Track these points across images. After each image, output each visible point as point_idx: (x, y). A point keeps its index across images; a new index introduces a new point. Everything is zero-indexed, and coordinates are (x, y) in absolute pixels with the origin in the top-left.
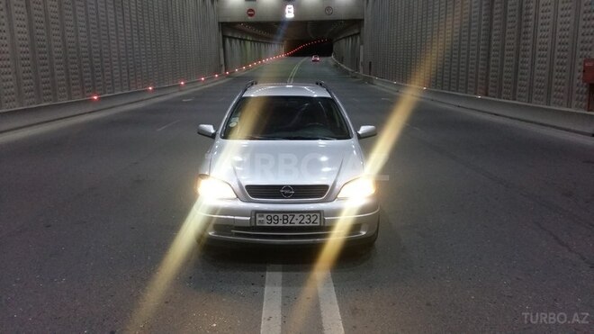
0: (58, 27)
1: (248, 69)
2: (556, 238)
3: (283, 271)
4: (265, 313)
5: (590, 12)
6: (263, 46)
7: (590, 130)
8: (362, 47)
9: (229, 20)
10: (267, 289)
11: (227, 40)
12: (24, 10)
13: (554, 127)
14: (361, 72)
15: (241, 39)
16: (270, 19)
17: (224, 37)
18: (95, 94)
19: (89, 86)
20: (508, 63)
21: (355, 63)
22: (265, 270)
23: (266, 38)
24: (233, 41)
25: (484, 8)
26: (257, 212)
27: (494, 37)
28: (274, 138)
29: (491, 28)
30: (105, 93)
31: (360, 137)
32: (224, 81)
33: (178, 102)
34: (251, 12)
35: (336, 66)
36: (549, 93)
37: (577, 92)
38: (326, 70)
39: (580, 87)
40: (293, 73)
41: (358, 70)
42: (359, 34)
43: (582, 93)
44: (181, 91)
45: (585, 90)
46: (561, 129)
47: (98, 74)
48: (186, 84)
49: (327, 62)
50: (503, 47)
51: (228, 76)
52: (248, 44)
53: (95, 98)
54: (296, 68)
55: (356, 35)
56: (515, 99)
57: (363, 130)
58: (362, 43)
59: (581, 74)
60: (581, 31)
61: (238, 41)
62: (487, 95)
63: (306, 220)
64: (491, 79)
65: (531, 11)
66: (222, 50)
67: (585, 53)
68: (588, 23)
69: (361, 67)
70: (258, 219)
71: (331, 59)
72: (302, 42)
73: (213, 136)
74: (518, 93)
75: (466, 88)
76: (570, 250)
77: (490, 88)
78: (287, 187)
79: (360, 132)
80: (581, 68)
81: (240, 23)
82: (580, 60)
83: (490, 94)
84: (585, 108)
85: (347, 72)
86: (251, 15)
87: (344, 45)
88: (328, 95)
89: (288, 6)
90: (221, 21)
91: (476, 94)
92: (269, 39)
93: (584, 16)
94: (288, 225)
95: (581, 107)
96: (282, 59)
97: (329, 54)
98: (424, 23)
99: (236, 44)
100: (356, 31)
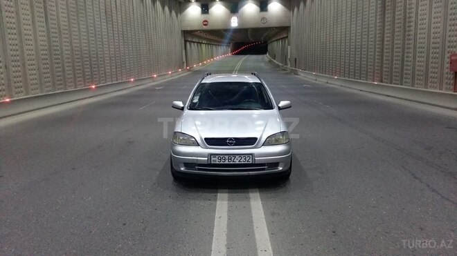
0: (67, 36)
1: (203, 65)
2: (413, 175)
3: (229, 193)
4: (217, 215)
5: (454, 20)
6: (214, 47)
7: (454, 106)
8: (289, 47)
9: (189, 29)
10: (218, 203)
11: (188, 44)
12: (44, 24)
13: (429, 104)
14: (289, 66)
15: (198, 43)
16: (220, 27)
17: (186, 41)
18: (93, 84)
19: (89, 79)
20: (397, 58)
21: (284, 59)
22: (217, 192)
23: (217, 41)
24: (192, 44)
25: (378, 17)
26: (211, 155)
27: (386, 39)
28: (222, 109)
29: (384, 32)
30: (100, 83)
31: (280, 109)
32: (185, 74)
33: (152, 89)
34: (205, 22)
35: (270, 61)
36: (427, 79)
37: (447, 78)
38: (262, 64)
39: (448, 75)
40: (238, 67)
41: (286, 64)
42: (287, 37)
43: (450, 79)
44: (154, 81)
45: (452, 77)
46: (435, 105)
47: (95, 70)
48: (158, 76)
49: (263, 59)
50: (393, 46)
51: (189, 70)
52: (203, 46)
53: (93, 87)
54: (239, 64)
55: (284, 38)
56: (402, 85)
57: (282, 104)
58: (289, 44)
59: (448, 65)
60: (448, 33)
61: (196, 44)
62: (382, 82)
63: (243, 159)
64: (384, 69)
65: (412, 19)
66: (184, 51)
67: (451, 49)
68: (453, 28)
69: (288, 62)
70: (213, 159)
71: (267, 57)
72: (244, 44)
73: (182, 109)
74: (404, 80)
75: (367, 77)
76: (421, 182)
77: (384, 77)
78: (231, 139)
79: (280, 105)
80: (448, 60)
81: (197, 31)
82: (448, 55)
83: (384, 80)
84: (452, 90)
85: (278, 66)
86: (205, 25)
87: (275, 46)
88: (259, 81)
89: (233, 18)
90: (183, 29)
91: (374, 81)
92: (220, 42)
93: (450, 23)
94: (232, 163)
95: (449, 89)
96: (229, 57)
97: (264, 52)
98: (335, 29)
99: (194, 46)
100: (285, 36)
